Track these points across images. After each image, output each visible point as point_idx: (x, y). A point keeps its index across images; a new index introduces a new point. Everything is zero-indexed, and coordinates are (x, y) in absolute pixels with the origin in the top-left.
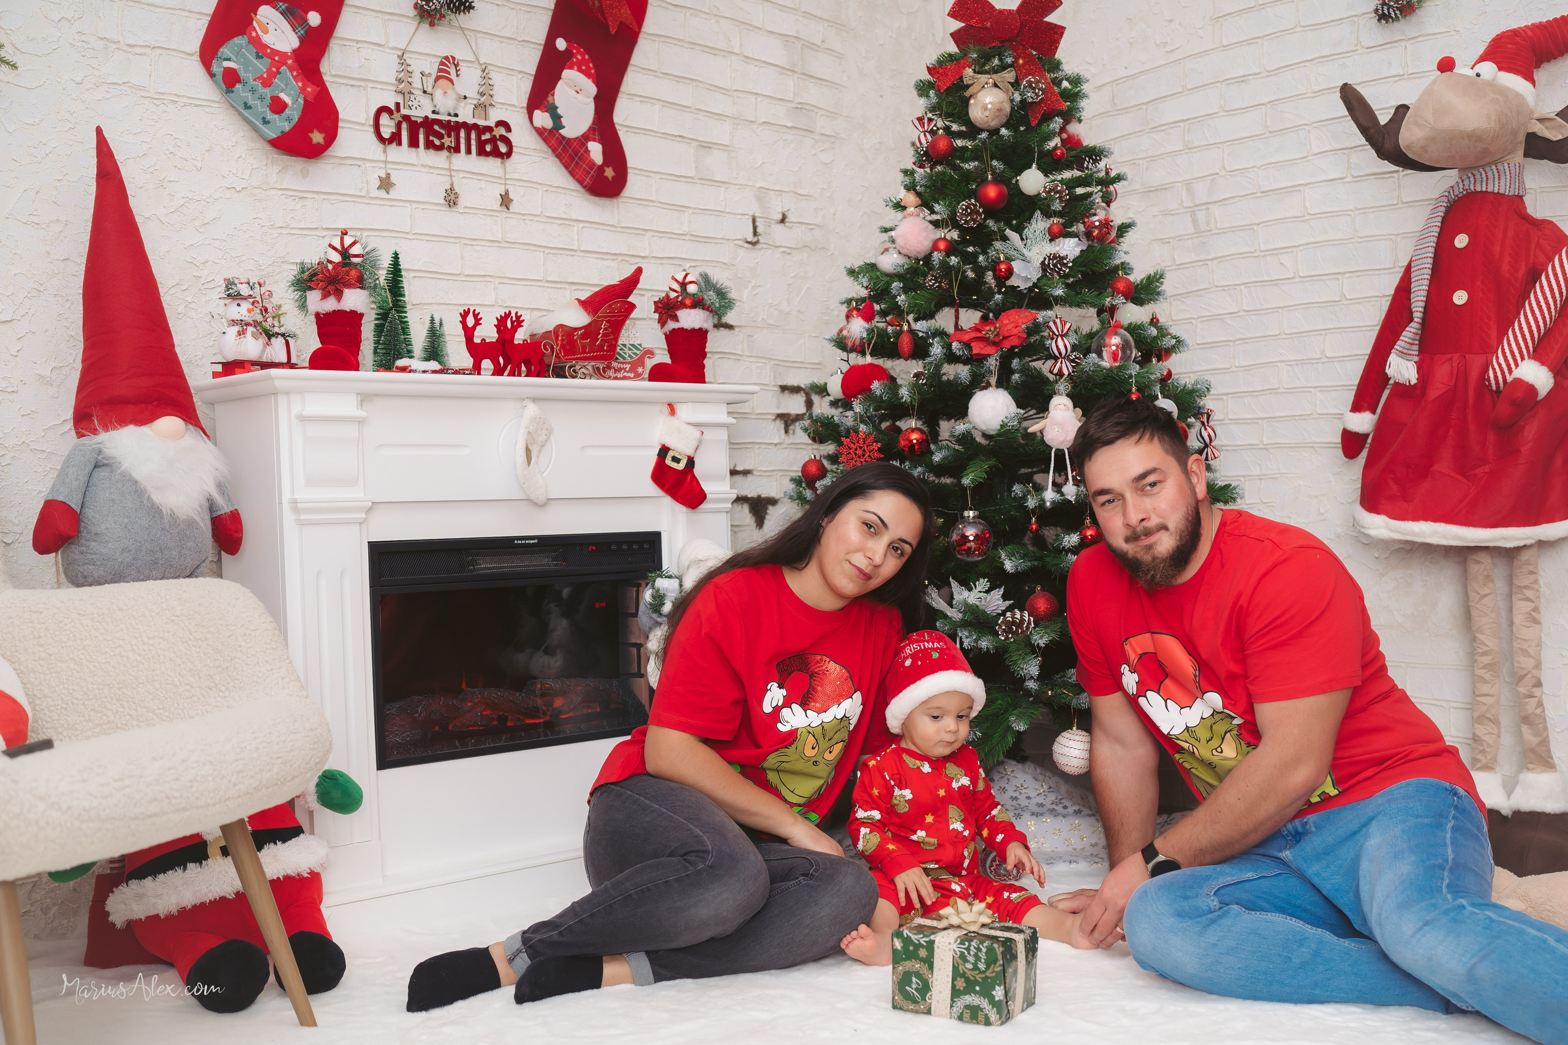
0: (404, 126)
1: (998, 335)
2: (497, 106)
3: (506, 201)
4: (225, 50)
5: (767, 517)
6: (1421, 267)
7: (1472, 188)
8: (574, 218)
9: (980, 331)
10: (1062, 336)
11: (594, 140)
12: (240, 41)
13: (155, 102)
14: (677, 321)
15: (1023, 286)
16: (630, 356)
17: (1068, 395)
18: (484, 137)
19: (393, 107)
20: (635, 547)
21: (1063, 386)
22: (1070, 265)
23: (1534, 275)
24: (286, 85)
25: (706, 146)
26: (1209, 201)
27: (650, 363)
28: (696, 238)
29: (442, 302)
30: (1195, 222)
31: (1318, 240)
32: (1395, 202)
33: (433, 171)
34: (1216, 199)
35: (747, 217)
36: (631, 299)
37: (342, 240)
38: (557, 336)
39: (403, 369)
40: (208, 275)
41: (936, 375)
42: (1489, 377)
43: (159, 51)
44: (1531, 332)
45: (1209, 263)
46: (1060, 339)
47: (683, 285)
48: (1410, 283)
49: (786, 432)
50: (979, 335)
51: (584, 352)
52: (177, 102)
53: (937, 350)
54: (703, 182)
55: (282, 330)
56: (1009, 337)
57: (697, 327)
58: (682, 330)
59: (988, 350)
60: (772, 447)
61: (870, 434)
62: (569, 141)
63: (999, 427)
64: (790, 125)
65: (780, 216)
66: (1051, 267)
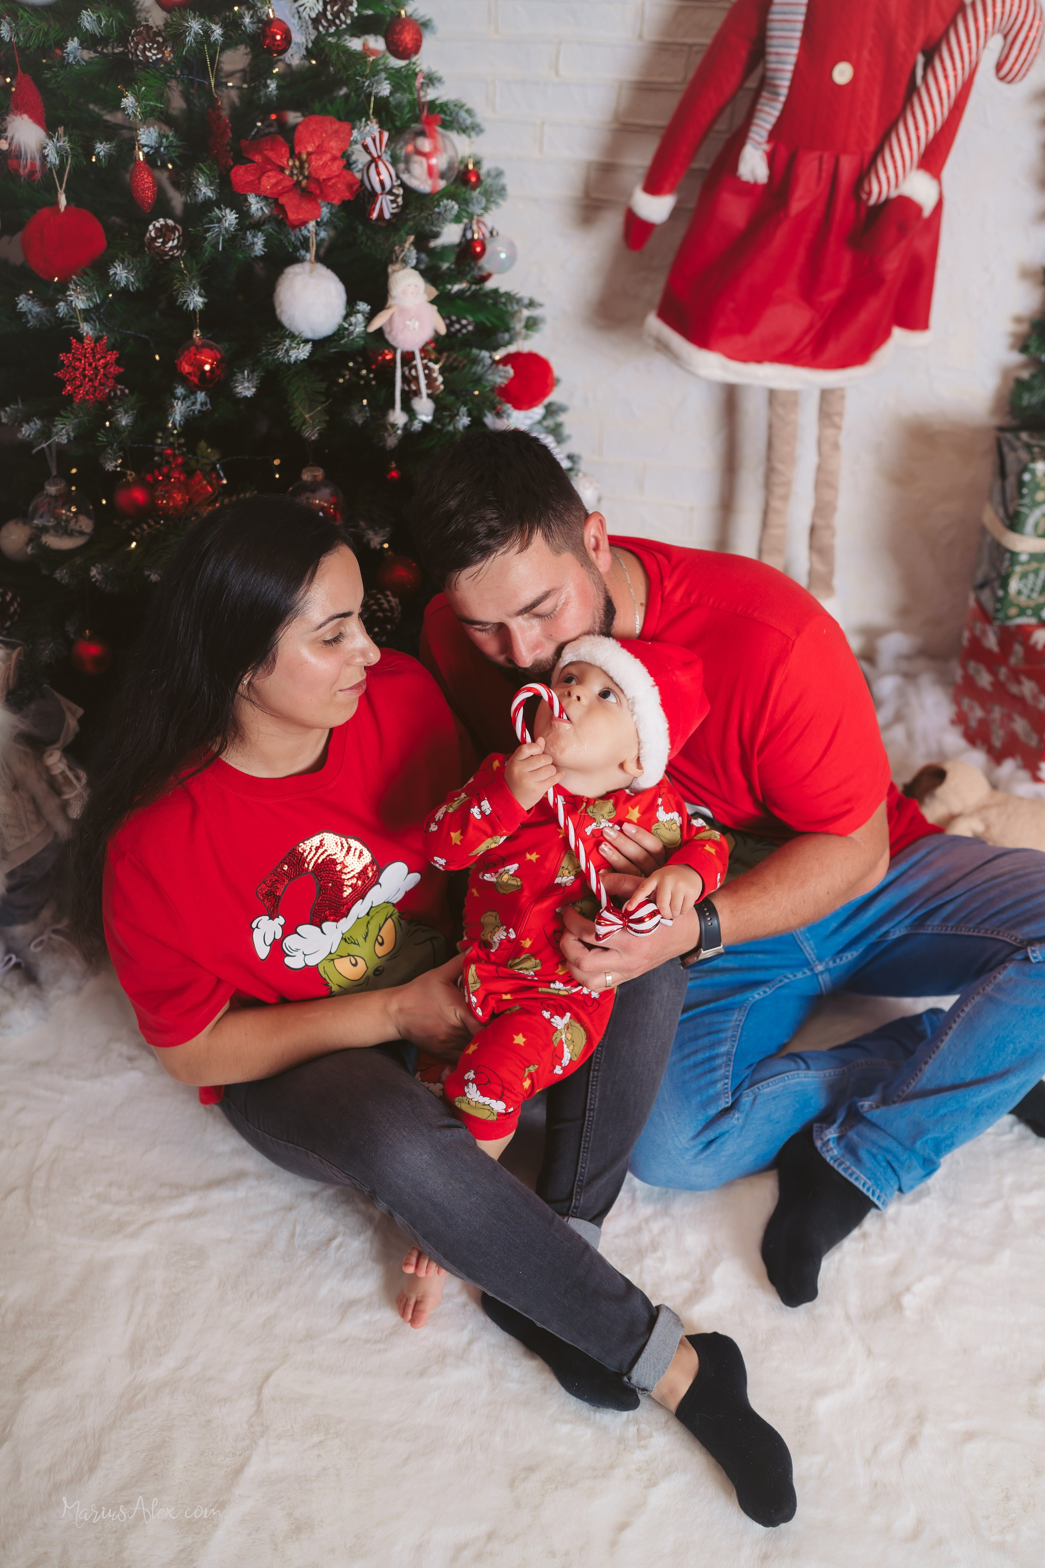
10: (381, 158)
22: (355, 14)
66: (330, 17)
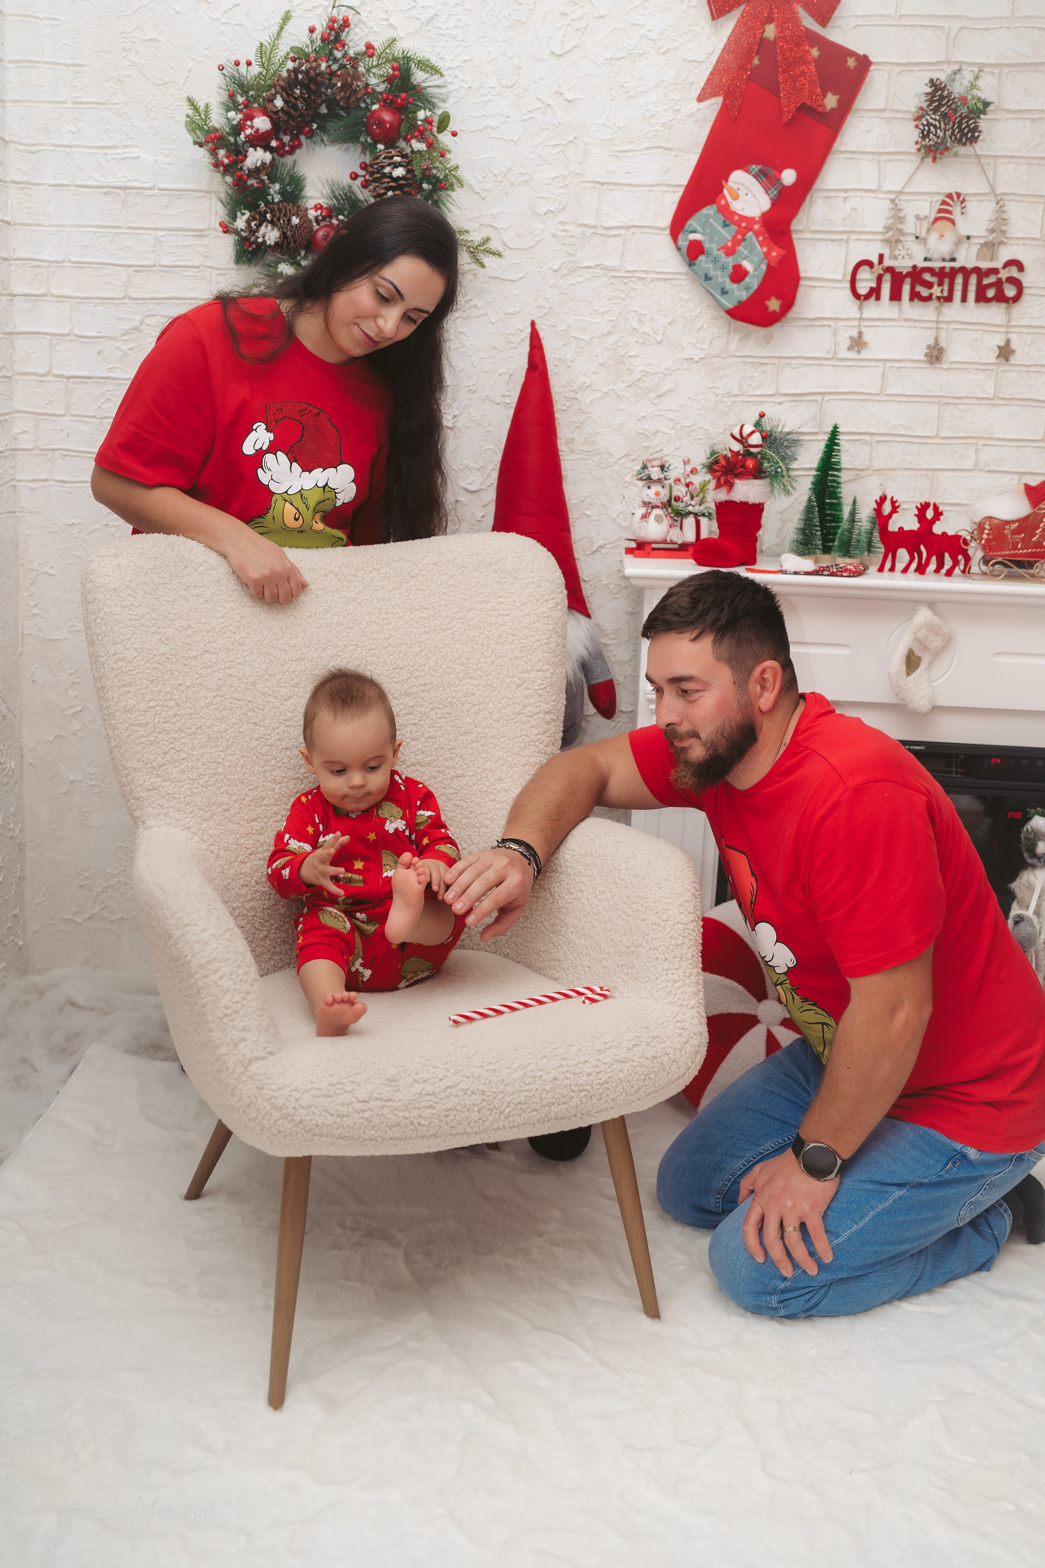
0: (887, 277)
2: (1012, 242)
3: (1005, 352)
4: (692, 223)
12: (709, 211)
13: (625, 280)
18: (986, 281)
19: (875, 260)
24: (751, 252)
29: (909, 467)
33: (917, 324)
37: (741, 430)
38: (982, 531)
40: (657, 445)
43: (632, 230)
52: (644, 278)
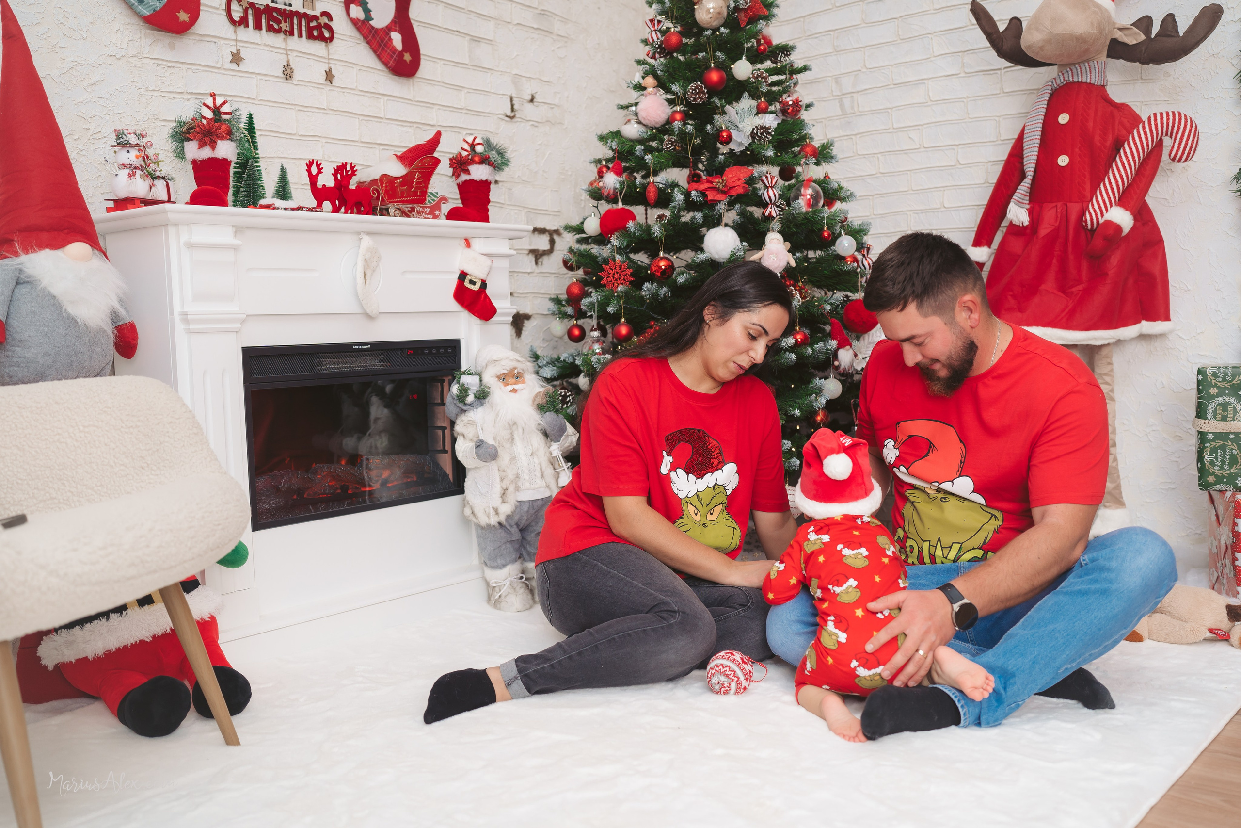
0: (250, 11)
1: (725, 186)
3: (329, 76)
5: (524, 329)
6: (1032, 138)
7: (1071, 79)
8: (381, 92)
9: (712, 183)
10: (772, 187)
11: (395, 31)
14: (469, 174)
15: (738, 150)
16: (429, 201)
17: (779, 232)
18: (312, 24)
20: (442, 351)
21: (776, 225)
22: (773, 133)
23: (1118, 146)
25: (476, 40)
26: (854, 91)
27: (446, 208)
28: (470, 112)
29: (282, 156)
30: (842, 106)
31: (938, 120)
32: (998, 92)
33: (272, 49)
34: (858, 89)
35: (507, 97)
36: (436, 155)
37: (214, 100)
38: (382, 183)
39: (268, 207)
41: (676, 217)
42: (1086, 219)
44: (1118, 186)
45: (853, 137)
46: (770, 189)
47: (473, 146)
48: (1023, 151)
49: (536, 263)
50: (711, 186)
51: (403, 197)
53: (679, 197)
54: (475, 68)
55: (163, 174)
56: (734, 187)
57: (484, 179)
58: (472, 181)
59: (719, 197)
60: (526, 275)
61: (624, 262)
62: (377, 30)
63: (728, 256)
64: (535, 26)
65: (530, 98)
66: (759, 135)
